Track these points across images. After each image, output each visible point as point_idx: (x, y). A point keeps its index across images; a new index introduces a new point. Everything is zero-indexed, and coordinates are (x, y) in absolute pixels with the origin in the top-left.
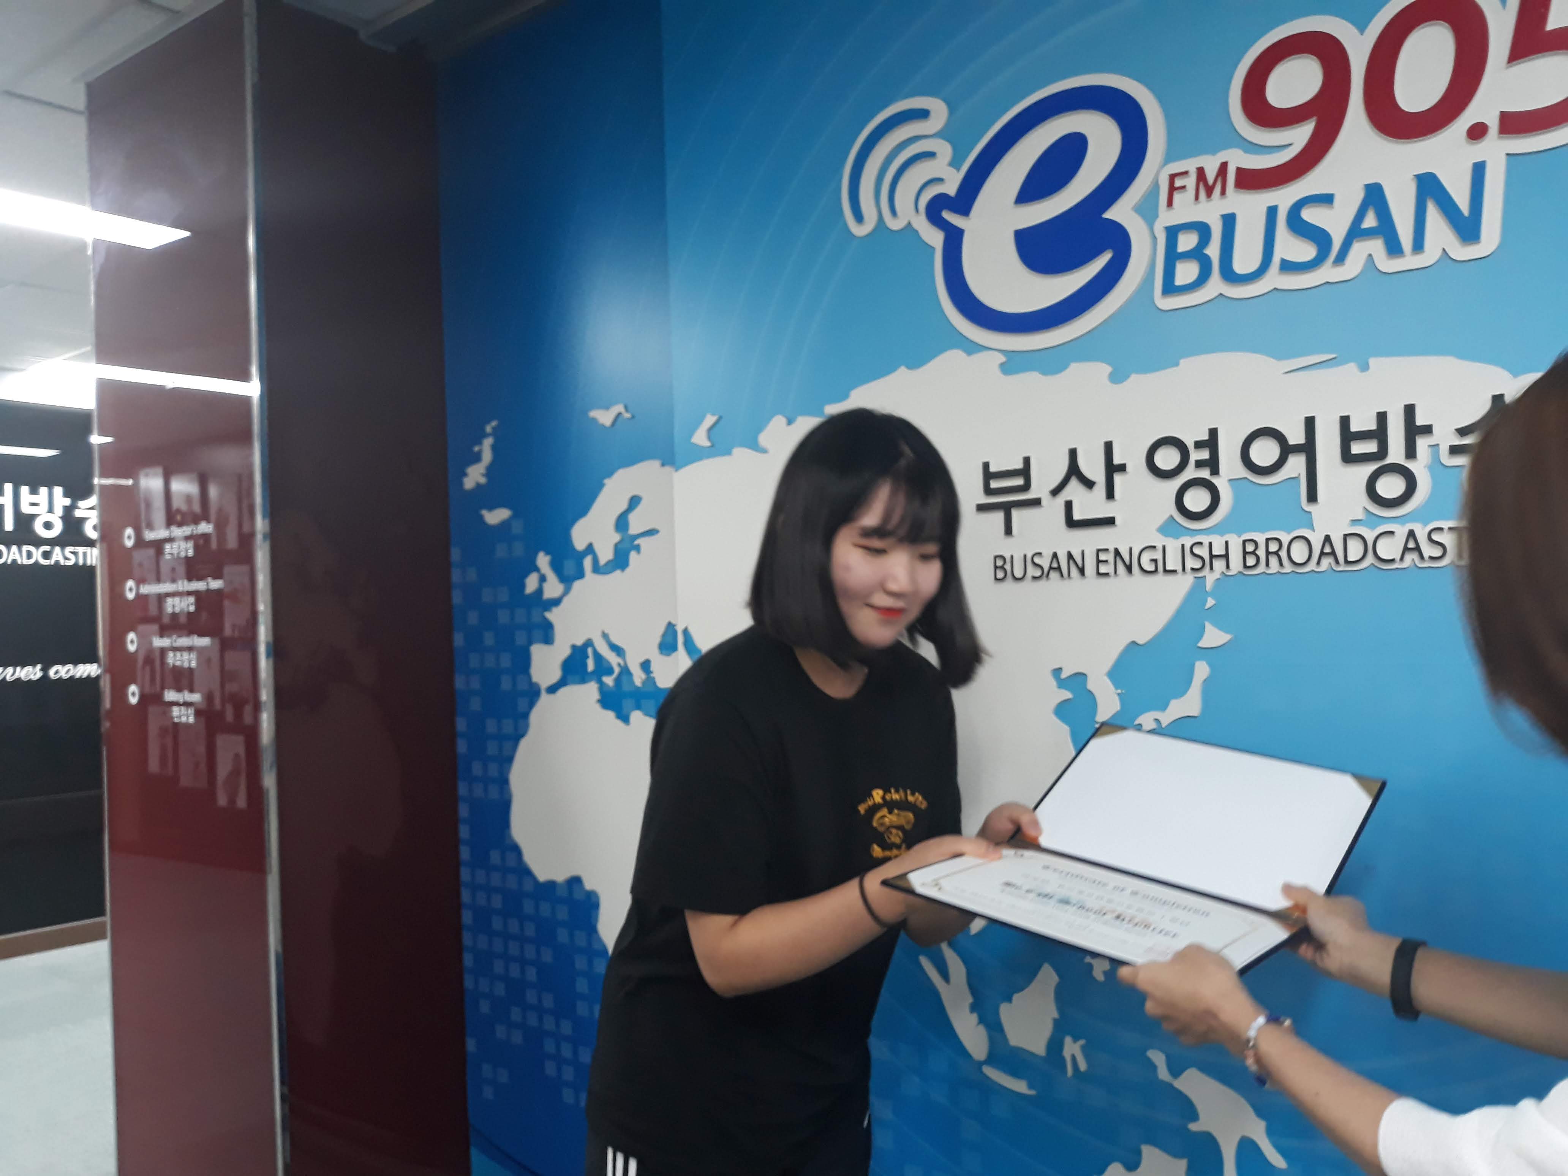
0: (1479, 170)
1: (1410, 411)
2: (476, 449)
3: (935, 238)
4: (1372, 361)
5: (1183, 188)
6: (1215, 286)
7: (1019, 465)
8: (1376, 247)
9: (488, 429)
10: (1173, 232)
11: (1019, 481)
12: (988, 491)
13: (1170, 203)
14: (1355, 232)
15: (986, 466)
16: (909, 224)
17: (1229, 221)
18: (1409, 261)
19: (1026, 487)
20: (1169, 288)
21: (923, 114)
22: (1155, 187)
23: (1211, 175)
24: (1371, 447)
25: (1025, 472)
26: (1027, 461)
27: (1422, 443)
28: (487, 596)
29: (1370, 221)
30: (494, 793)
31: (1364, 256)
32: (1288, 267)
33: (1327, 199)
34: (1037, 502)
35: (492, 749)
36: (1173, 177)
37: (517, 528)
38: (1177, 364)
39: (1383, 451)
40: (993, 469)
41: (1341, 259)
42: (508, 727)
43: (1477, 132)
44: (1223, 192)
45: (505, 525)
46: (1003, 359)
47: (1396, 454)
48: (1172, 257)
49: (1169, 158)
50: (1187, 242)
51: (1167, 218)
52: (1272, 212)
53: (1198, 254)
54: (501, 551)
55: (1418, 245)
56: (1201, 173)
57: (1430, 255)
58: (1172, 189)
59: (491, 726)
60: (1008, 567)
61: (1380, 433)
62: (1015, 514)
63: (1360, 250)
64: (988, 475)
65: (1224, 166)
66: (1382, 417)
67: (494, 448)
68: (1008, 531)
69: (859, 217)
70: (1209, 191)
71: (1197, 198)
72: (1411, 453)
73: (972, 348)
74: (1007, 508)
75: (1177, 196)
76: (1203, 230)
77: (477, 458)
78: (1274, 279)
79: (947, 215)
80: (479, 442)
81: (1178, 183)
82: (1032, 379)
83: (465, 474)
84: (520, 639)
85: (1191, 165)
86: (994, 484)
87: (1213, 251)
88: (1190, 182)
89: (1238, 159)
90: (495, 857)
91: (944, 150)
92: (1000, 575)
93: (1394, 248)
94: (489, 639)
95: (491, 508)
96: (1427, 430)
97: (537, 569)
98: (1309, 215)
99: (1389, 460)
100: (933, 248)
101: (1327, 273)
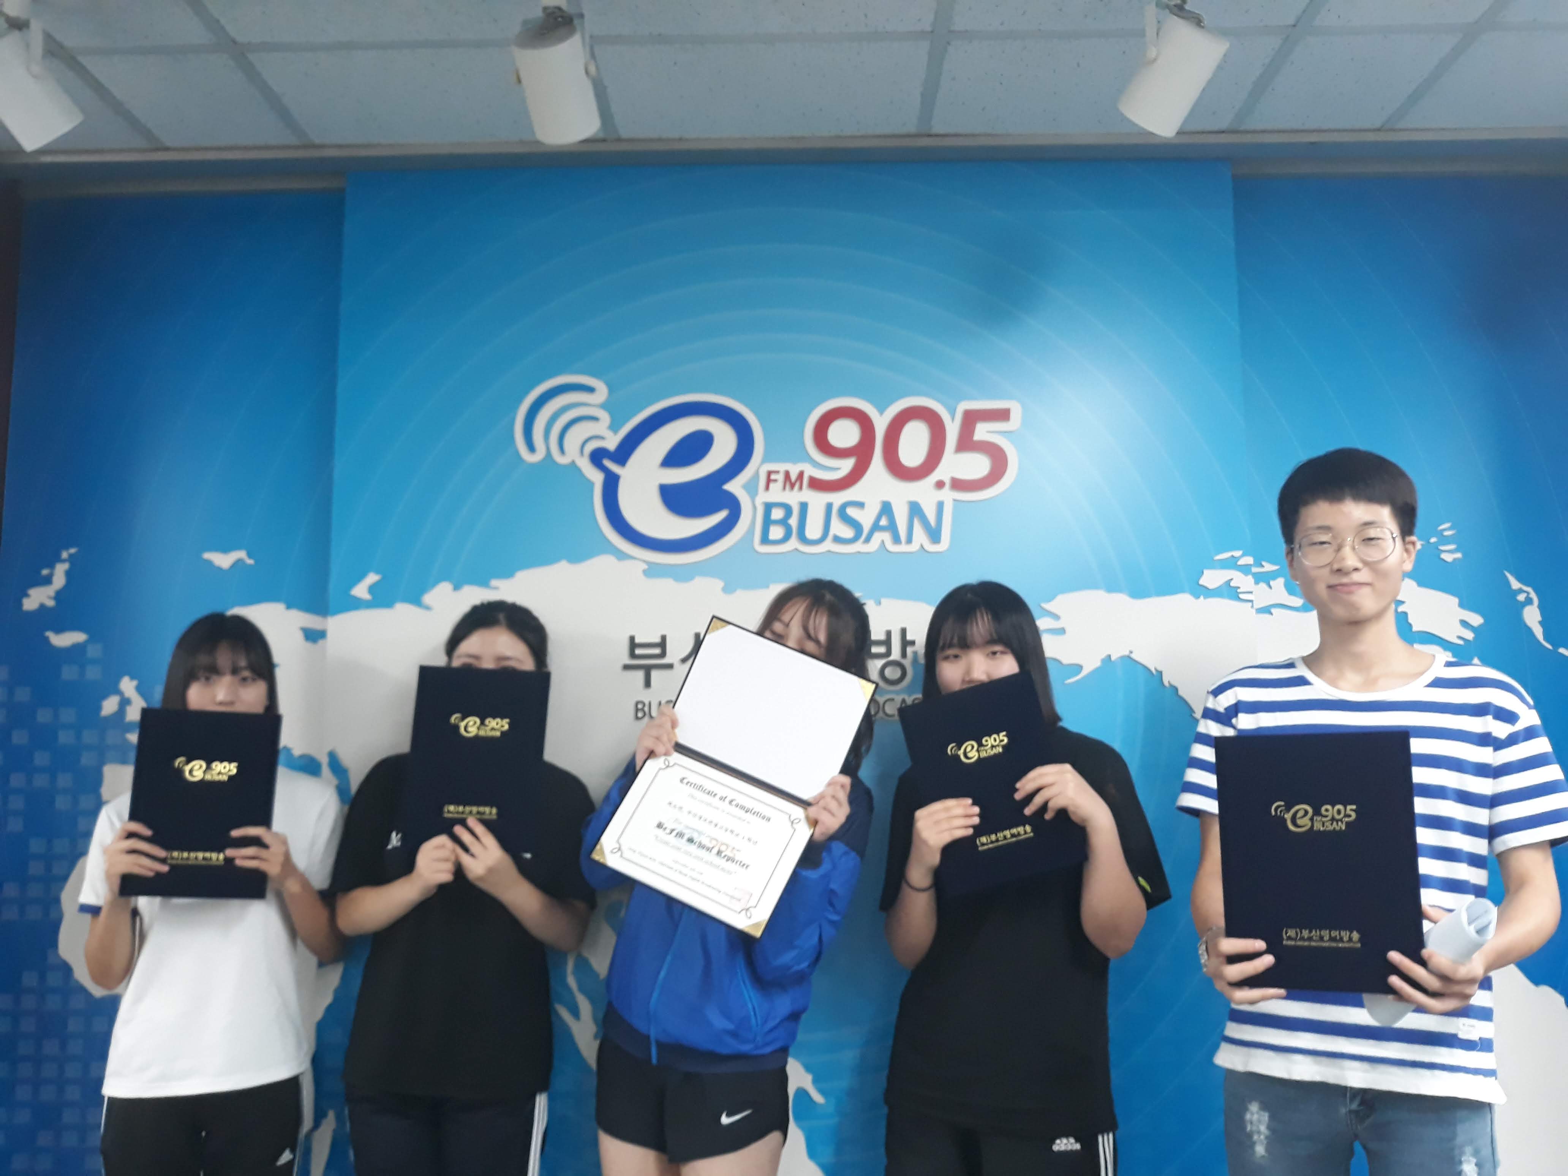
0: (940, 506)
1: (904, 632)
2: (45, 572)
3: (597, 478)
4: (883, 601)
5: (775, 481)
6: (793, 543)
7: (657, 640)
8: (886, 537)
9: (65, 555)
10: (769, 507)
11: (657, 651)
12: (633, 655)
13: (767, 488)
14: (876, 527)
15: (632, 639)
16: (573, 462)
17: (804, 507)
18: (903, 548)
19: (663, 655)
20: (765, 540)
21: (590, 390)
22: (757, 475)
23: (793, 477)
24: (882, 650)
25: (662, 644)
26: (664, 638)
27: (909, 650)
28: (43, 716)
29: (884, 522)
30: (34, 913)
31: (879, 541)
32: (837, 540)
33: (860, 505)
34: (670, 666)
35: (35, 868)
36: (769, 473)
37: (94, 651)
38: (768, 587)
39: (888, 653)
40: (637, 641)
41: (868, 540)
42: (61, 846)
43: (940, 485)
44: (801, 488)
45: (77, 650)
46: (645, 566)
47: (896, 655)
48: (767, 522)
49: (766, 459)
50: (777, 514)
51: (763, 497)
52: (829, 506)
53: (784, 522)
54: (68, 673)
55: (909, 541)
56: (787, 475)
57: (914, 547)
58: (769, 481)
59: (36, 846)
60: (646, 709)
61: (887, 642)
62: (654, 674)
63: (878, 537)
64: (633, 644)
65: (801, 475)
66: (889, 634)
67: (68, 574)
68: (648, 684)
69: (531, 448)
70: (792, 486)
71: (784, 488)
72: (904, 654)
73: (622, 556)
74: (648, 670)
75: (772, 485)
76: (788, 509)
77: (47, 581)
78: (828, 545)
79: (607, 463)
80: (52, 566)
81: (773, 477)
82: (666, 584)
83: (27, 595)
84: (87, 760)
85: (782, 467)
86: (638, 651)
87: (793, 522)
88: (780, 477)
89: (810, 471)
90: (29, 979)
91: (605, 417)
92: (640, 715)
93: (896, 540)
94: (41, 759)
95: (59, 630)
96: (913, 643)
97: (119, 692)
98: (851, 512)
99: (892, 658)
100: (591, 484)
101: (858, 547)
